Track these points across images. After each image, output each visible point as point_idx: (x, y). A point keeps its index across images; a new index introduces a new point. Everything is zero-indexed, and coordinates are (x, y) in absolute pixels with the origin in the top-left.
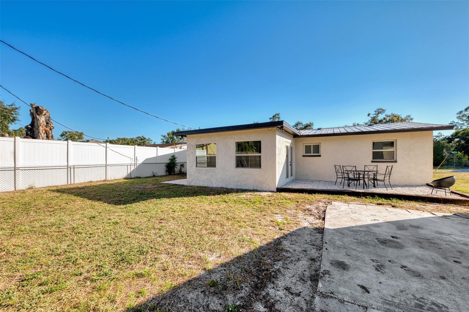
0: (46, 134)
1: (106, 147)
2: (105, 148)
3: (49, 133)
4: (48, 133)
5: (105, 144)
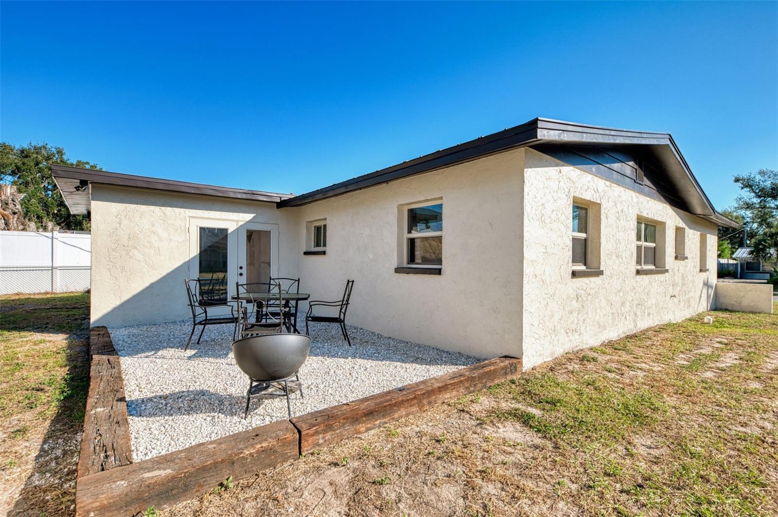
0: (4, 219)
1: (52, 237)
2: (51, 240)
3: (8, 218)
4: (6, 218)
5: (51, 234)
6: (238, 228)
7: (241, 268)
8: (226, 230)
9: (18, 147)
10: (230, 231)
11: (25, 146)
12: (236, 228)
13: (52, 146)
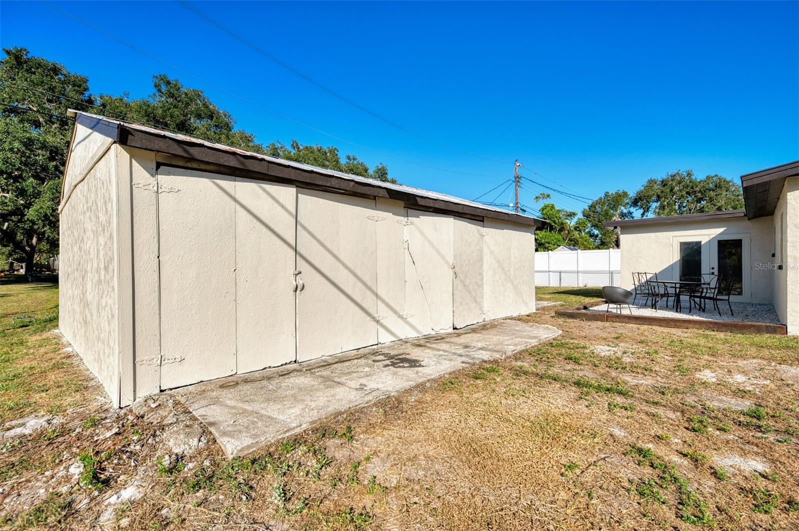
6: (710, 240)
7: (713, 268)
8: (700, 242)
9: (660, 179)
11: (665, 177)
12: (708, 240)
13: (683, 170)
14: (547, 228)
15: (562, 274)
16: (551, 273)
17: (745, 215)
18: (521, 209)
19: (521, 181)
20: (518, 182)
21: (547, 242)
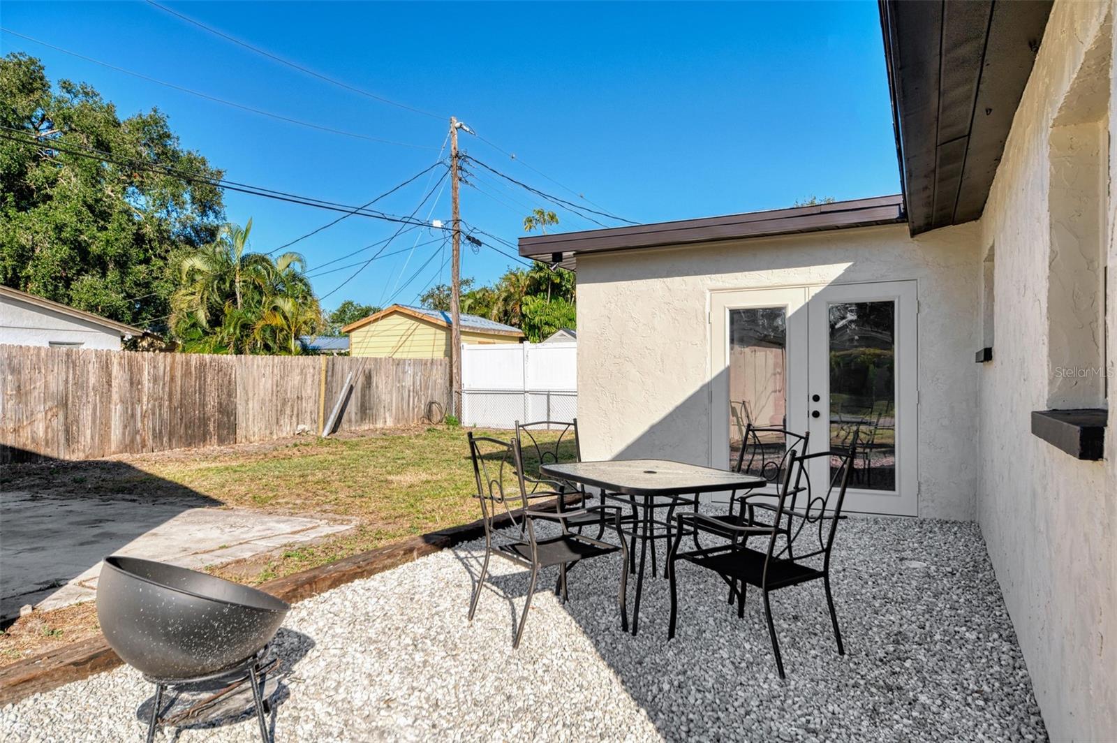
6: (808, 303)
7: (816, 398)
8: (782, 310)
10: (789, 313)
12: (803, 303)
14: (546, 290)
15: (551, 397)
16: (529, 396)
17: (903, 217)
18: (469, 238)
19: (465, 166)
20: (461, 168)
21: (547, 323)
